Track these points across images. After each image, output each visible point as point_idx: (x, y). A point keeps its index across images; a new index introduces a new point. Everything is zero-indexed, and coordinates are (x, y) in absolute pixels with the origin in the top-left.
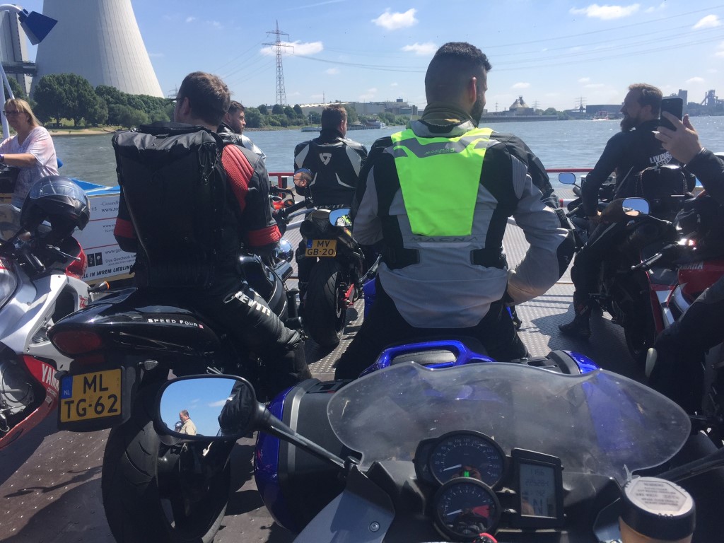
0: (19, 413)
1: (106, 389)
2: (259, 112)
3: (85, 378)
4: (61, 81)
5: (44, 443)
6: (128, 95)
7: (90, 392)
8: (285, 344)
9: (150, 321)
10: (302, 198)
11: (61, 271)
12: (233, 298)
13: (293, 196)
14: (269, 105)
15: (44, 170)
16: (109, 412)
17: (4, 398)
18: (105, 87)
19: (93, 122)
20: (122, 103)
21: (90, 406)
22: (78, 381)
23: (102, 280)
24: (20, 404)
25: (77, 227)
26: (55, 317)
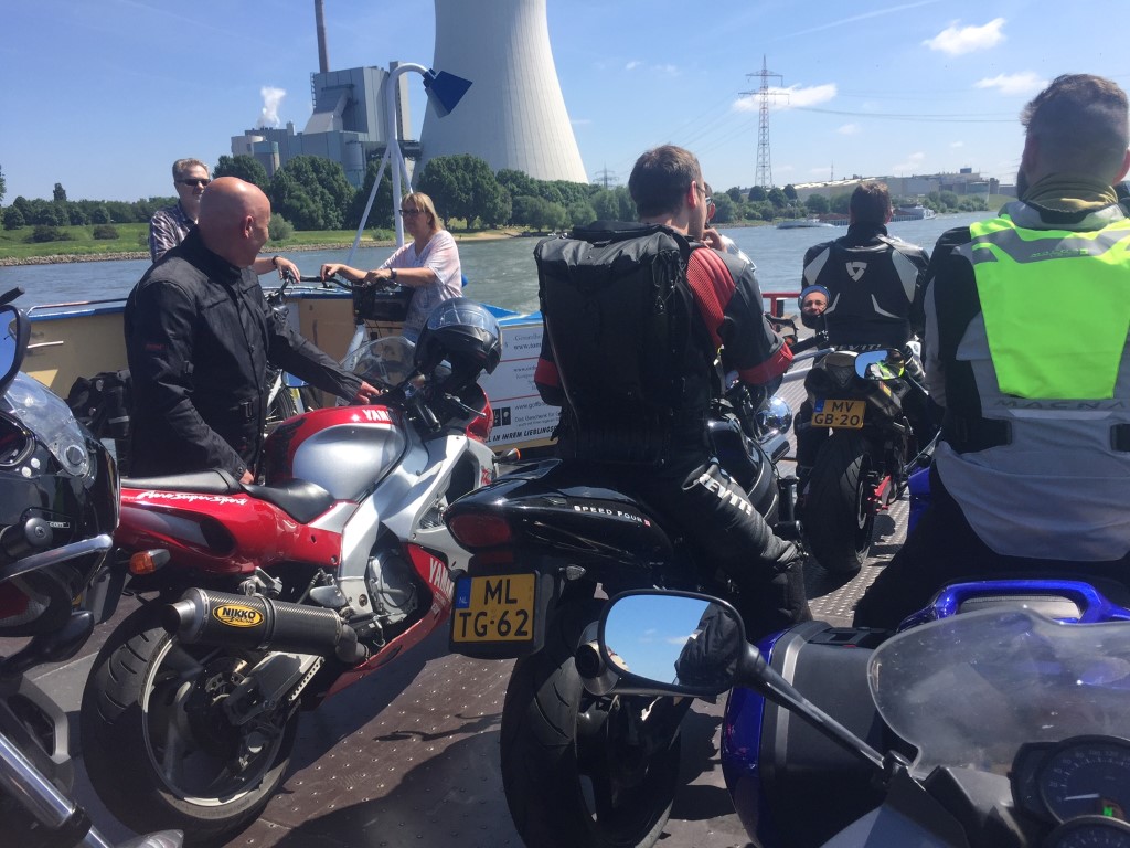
0: (398, 623)
1: (515, 601)
2: (729, 198)
3: (488, 583)
4: (452, 166)
5: (425, 670)
6: (540, 182)
7: (493, 602)
8: (774, 561)
9: (577, 508)
10: (811, 333)
11: (460, 430)
12: (695, 482)
13: (796, 329)
14: (742, 188)
15: (445, 291)
16: (516, 634)
17: (382, 600)
18: (510, 171)
19: (492, 222)
20: (532, 193)
21: (492, 622)
22: (478, 585)
23: (511, 446)
24: (399, 611)
25: (484, 370)
26: (450, 495)
